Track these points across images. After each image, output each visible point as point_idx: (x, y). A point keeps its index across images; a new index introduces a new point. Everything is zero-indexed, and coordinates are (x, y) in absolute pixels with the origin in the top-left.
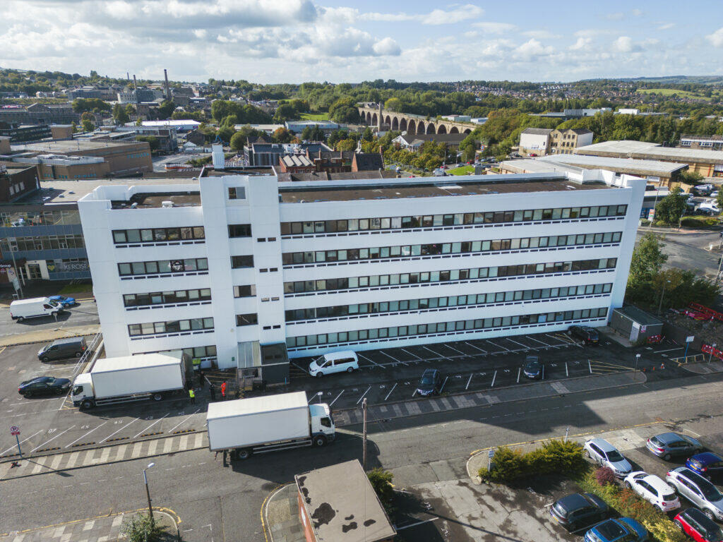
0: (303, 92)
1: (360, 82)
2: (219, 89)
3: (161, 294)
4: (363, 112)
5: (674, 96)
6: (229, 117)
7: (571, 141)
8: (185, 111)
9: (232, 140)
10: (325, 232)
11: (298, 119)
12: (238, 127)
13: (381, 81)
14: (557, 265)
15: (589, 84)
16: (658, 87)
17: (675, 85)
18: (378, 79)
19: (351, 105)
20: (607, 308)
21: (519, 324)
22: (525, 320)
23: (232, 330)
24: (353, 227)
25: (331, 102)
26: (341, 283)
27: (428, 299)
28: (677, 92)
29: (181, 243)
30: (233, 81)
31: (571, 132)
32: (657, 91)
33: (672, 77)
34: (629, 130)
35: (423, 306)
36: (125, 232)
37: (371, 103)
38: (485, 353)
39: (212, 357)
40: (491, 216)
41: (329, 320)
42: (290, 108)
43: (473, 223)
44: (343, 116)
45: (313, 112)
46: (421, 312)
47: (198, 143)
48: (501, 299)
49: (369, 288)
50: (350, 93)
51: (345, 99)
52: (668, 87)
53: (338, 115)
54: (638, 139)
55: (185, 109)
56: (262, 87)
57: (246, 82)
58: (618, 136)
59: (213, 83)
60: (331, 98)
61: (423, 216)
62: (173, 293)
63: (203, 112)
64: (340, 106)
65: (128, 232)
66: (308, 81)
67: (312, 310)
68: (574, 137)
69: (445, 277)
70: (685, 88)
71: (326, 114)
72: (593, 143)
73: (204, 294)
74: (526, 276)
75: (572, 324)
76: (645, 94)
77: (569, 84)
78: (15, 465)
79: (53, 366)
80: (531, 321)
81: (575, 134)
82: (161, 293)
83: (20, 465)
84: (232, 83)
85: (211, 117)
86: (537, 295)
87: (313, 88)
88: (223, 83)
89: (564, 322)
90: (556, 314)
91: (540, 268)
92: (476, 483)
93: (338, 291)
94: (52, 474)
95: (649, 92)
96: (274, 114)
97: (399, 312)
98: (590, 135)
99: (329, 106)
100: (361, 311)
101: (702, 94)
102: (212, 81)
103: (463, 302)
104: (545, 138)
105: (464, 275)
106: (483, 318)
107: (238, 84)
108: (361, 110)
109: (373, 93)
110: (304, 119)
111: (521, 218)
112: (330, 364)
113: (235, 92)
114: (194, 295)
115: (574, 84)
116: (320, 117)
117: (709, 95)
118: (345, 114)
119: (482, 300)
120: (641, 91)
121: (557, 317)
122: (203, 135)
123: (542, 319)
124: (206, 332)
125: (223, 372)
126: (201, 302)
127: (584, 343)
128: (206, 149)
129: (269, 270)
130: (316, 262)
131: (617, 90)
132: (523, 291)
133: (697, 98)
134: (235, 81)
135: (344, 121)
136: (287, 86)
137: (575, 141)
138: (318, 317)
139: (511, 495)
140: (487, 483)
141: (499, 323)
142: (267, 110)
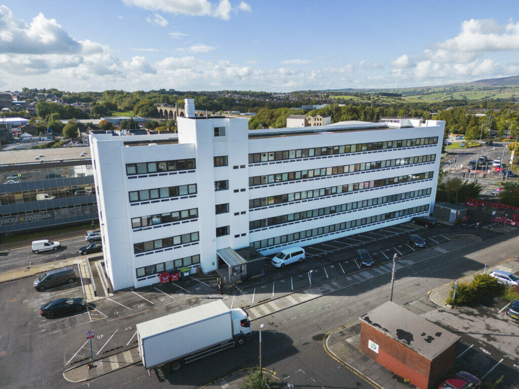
0: (107, 97)
1: (149, 91)
2: (34, 96)
3: (159, 216)
4: (161, 110)
5: (351, 99)
6: (52, 114)
7: (319, 122)
8: (11, 111)
9: (64, 130)
10: (275, 160)
11: (111, 115)
12: (65, 122)
13: (164, 90)
14: (404, 177)
15: (300, 93)
16: (341, 95)
17: (350, 93)
18: (162, 89)
19: (151, 105)
20: (429, 205)
21: (385, 219)
22: (389, 216)
23: (214, 240)
24: (292, 156)
25: (134, 103)
26: (283, 198)
27: (336, 206)
28: (352, 97)
29: (178, 173)
30: (45, 89)
31: (319, 117)
32: (341, 97)
33: (345, 89)
34: (351, 115)
35: (333, 211)
36: (135, 165)
37: (164, 104)
38: (375, 240)
39: (197, 265)
40: (371, 146)
41: (276, 227)
42: (102, 107)
43: (361, 151)
44: (146, 113)
45: (121, 111)
46: (332, 216)
47: (33, 134)
48: (376, 202)
49: (301, 201)
50: (146, 97)
51: (144, 101)
52: (346, 94)
53: (142, 112)
54: (357, 120)
55: (11, 110)
56: (70, 94)
57: (56, 90)
58: (345, 118)
59: (27, 91)
60: (133, 100)
61: (334, 147)
62: (169, 214)
63: (27, 112)
64: (143, 106)
65: (138, 165)
66: (110, 89)
67: (264, 220)
68: (321, 119)
69: (345, 190)
70: (356, 95)
71: (131, 112)
72: (331, 123)
73: (192, 213)
74: (389, 186)
75: (413, 217)
76: (335, 99)
77: (289, 93)
78: (91, 367)
79: (53, 293)
80: (392, 217)
81: (321, 117)
82: (161, 214)
83: (96, 366)
84: (44, 91)
85: (36, 115)
86: (394, 199)
87: (115, 94)
88: (36, 91)
89: (408, 216)
90: (404, 210)
91: (396, 180)
92: (449, 309)
93: (282, 204)
94: (132, 366)
95: (337, 97)
96: (89, 112)
97: (319, 217)
98: (329, 118)
99: (133, 106)
100: (296, 218)
101: (366, 99)
102: (25, 89)
103: (355, 207)
104: (303, 121)
105: (356, 188)
106: (366, 217)
107: (49, 92)
108: (159, 109)
109: (164, 97)
110: (115, 116)
111: (386, 147)
112: (288, 257)
113: (48, 97)
114: (185, 215)
115: (292, 93)
116: (127, 114)
117: (369, 99)
118: (148, 111)
119: (366, 204)
120: (332, 97)
121: (405, 212)
122: (36, 128)
123: (397, 214)
124: (192, 244)
125: (207, 275)
126: (190, 220)
127: (427, 226)
128: (42, 138)
129: (240, 191)
130: (268, 183)
131: (318, 96)
132: (387, 196)
133: (363, 101)
134: (46, 89)
135: (147, 116)
136: (91, 93)
137: (322, 122)
138: (269, 225)
139: (476, 311)
140: (455, 307)
141: (374, 219)
142: (83, 109)
